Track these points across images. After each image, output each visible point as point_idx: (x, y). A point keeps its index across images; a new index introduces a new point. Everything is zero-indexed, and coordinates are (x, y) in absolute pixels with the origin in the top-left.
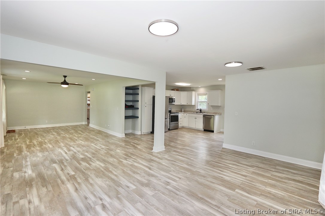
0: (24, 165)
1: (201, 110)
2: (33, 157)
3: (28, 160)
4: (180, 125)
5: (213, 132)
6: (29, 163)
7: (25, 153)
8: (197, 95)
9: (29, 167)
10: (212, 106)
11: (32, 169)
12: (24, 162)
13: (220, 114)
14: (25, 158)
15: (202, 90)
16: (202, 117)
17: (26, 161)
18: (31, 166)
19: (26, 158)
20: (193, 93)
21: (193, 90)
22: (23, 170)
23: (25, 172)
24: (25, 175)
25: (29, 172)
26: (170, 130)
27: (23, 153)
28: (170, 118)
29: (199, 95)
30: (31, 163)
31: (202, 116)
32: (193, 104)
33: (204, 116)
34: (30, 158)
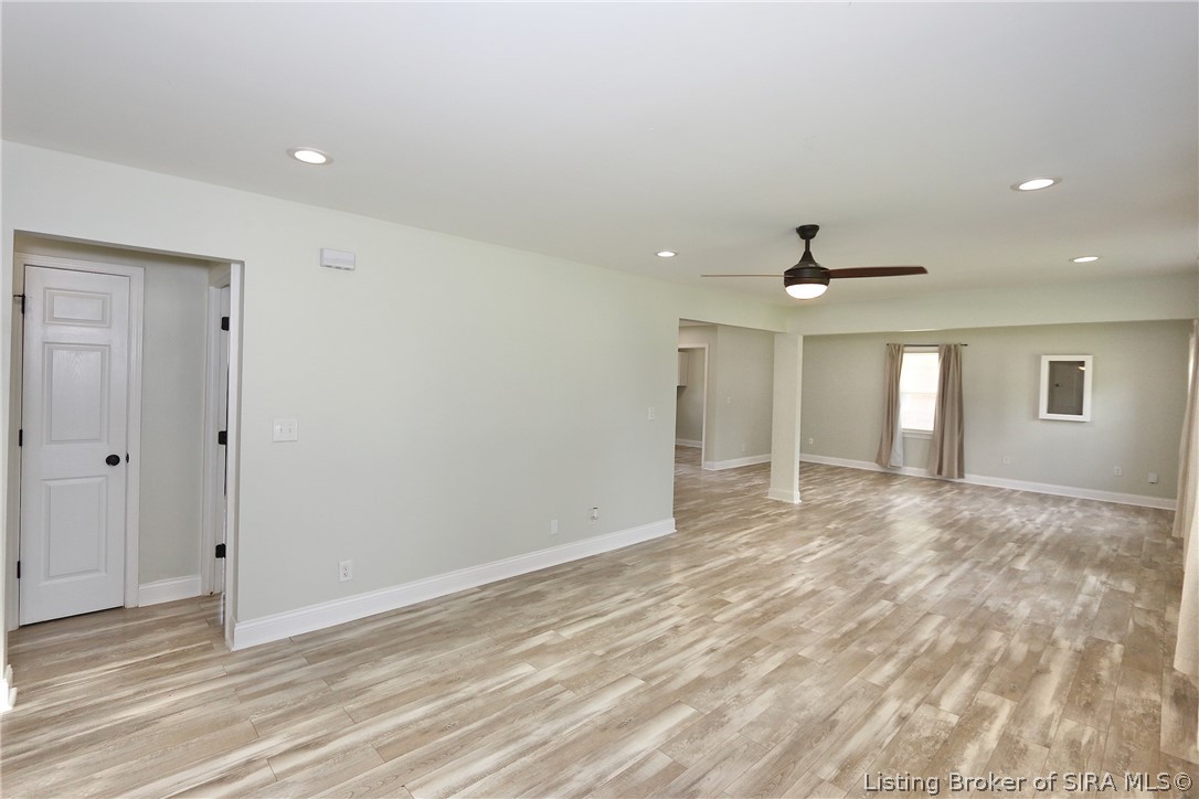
0: (1100, 599)
2: (1054, 610)
3: (1076, 609)
6: (1082, 598)
7: (1074, 640)
9: (1086, 589)
11: (1084, 582)
12: (1095, 608)
14: (1082, 620)
17: (1086, 606)
18: (1080, 589)
19: (1079, 616)
22: (1107, 590)
23: (1104, 583)
24: (1108, 578)
25: (1093, 580)
27: (1079, 644)
30: (1076, 597)
34: (1068, 610)
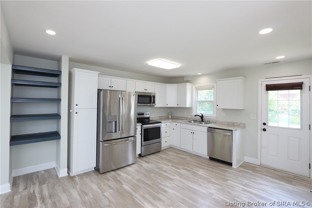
1: (202, 117)
4: (164, 145)
5: (230, 164)
8: (194, 90)
10: (224, 110)
13: (242, 126)
15: (204, 81)
16: (206, 131)
20: (188, 85)
21: (188, 81)
26: (143, 157)
28: (141, 134)
29: (198, 89)
31: (205, 129)
32: (188, 105)
33: (210, 129)
